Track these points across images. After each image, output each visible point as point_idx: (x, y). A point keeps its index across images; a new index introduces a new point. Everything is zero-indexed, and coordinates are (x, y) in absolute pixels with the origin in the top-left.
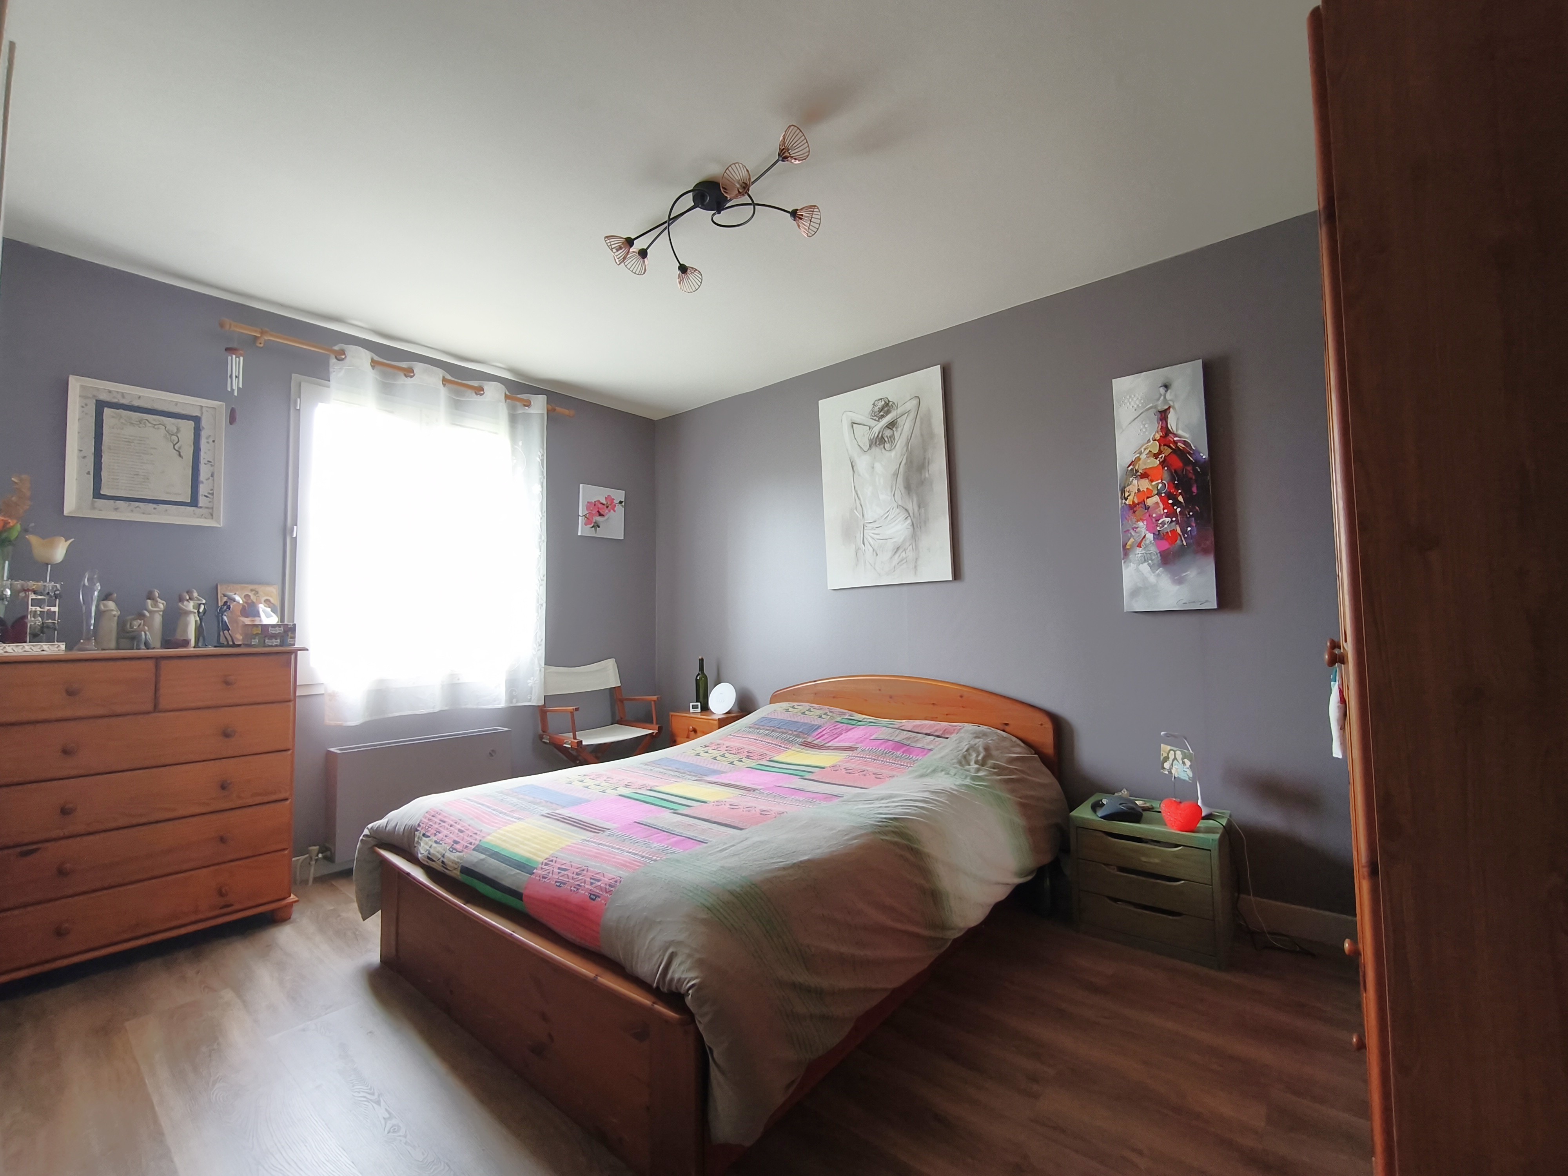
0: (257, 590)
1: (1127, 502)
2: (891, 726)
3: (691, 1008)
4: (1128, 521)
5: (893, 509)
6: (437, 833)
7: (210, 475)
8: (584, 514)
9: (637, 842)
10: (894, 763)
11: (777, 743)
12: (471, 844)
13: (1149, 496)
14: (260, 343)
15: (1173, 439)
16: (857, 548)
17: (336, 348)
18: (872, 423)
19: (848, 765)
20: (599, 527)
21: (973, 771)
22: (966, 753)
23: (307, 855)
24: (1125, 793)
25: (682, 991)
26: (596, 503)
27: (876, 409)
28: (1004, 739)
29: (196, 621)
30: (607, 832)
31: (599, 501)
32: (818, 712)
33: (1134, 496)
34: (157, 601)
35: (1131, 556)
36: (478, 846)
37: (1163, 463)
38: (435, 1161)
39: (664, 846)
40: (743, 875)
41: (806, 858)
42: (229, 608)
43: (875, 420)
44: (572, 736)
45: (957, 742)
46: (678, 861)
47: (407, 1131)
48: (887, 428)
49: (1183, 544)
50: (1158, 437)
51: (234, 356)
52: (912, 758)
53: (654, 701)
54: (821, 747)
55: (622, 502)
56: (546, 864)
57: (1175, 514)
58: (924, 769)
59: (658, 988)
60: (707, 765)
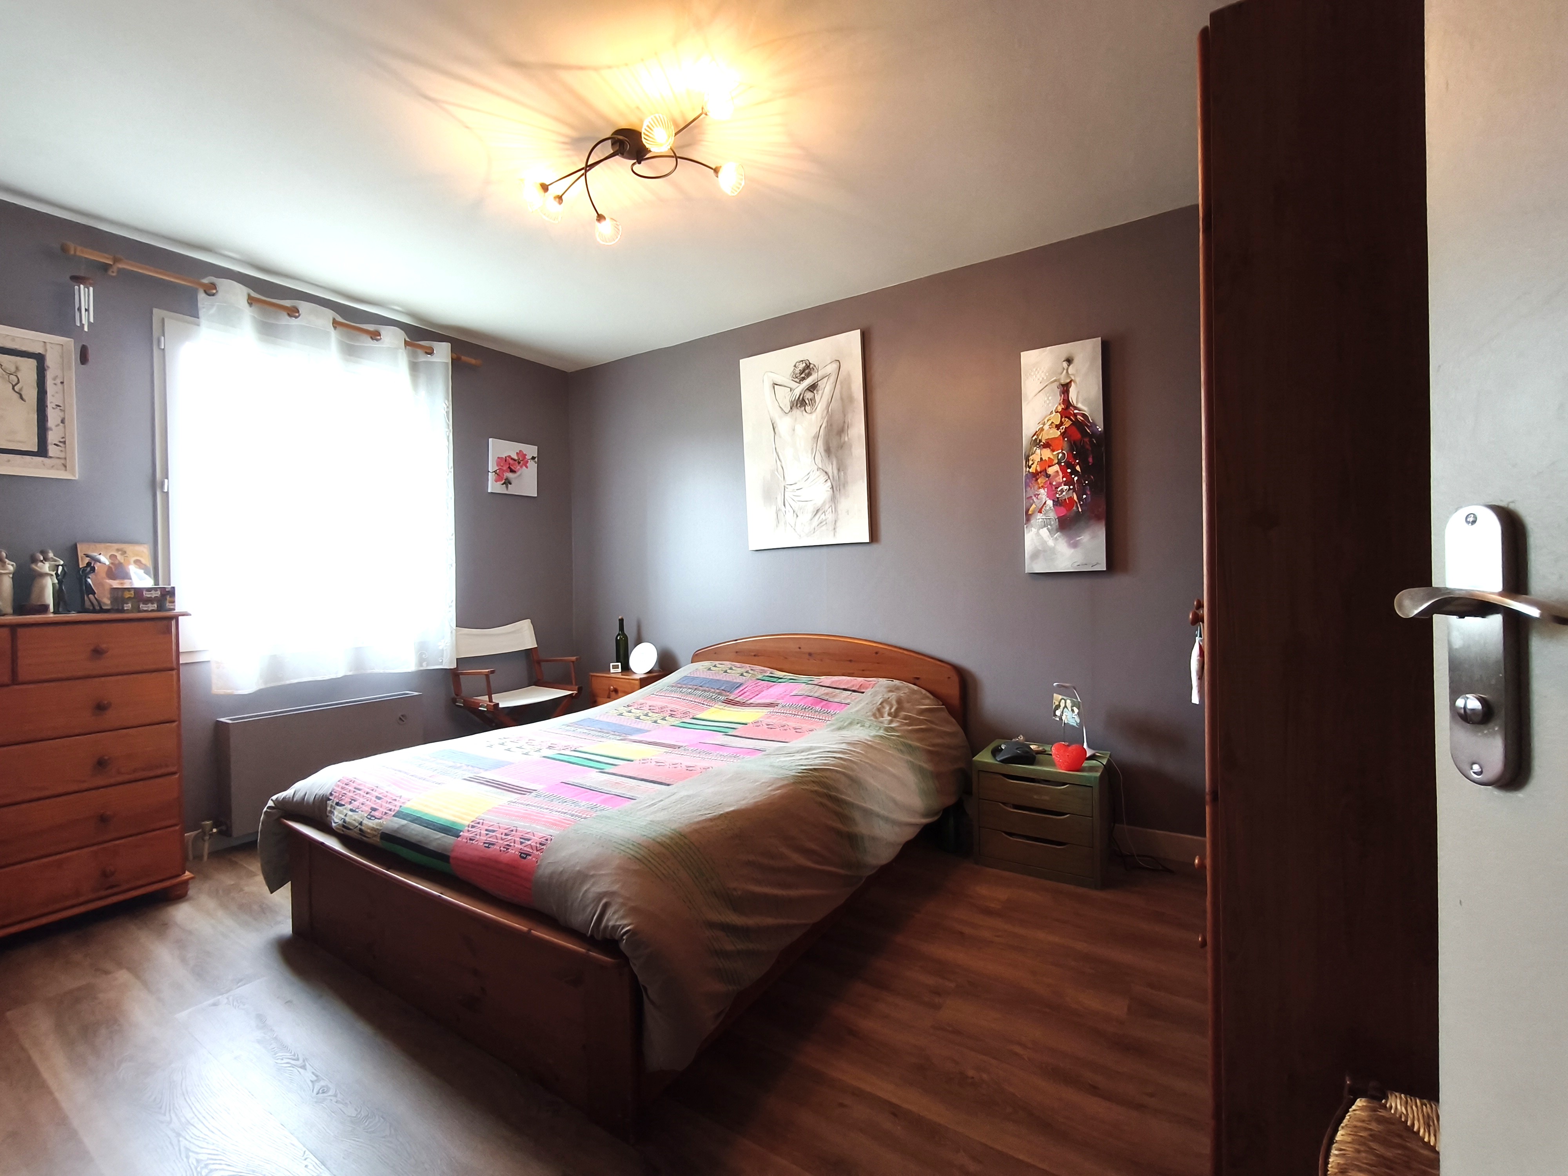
0: (125, 550)
1: (1031, 470)
2: (810, 682)
3: (625, 952)
4: (1031, 489)
5: (813, 471)
6: (353, 801)
7: (60, 421)
8: (494, 471)
9: (566, 802)
10: (813, 718)
11: (700, 701)
12: (390, 810)
13: (1050, 464)
14: (113, 272)
15: (1073, 412)
16: (778, 509)
17: (206, 281)
18: (794, 385)
19: (769, 721)
20: (510, 484)
21: (886, 722)
22: (880, 706)
23: (200, 830)
24: (1021, 738)
25: (616, 937)
26: (507, 458)
27: (797, 371)
28: (914, 692)
29: (53, 584)
30: (534, 793)
31: (509, 456)
32: (740, 671)
33: (1038, 464)
34: (5, 563)
35: (1032, 522)
36: (398, 812)
37: (1063, 435)
38: (369, 1115)
39: (593, 804)
40: (673, 827)
41: (732, 809)
42: (93, 569)
43: (796, 382)
44: (488, 700)
45: (872, 696)
46: (607, 817)
47: (338, 1091)
48: (808, 391)
49: (1079, 510)
50: (1060, 409)
51: (82, 286)
52: (830, 712)
53: (573, 662)
54: (743, 704)
55: (535, 457)
56: (473, 827)
57: (1072, 483)
58: (841, 722)
59: (592, 936)
60: (630, 724)
